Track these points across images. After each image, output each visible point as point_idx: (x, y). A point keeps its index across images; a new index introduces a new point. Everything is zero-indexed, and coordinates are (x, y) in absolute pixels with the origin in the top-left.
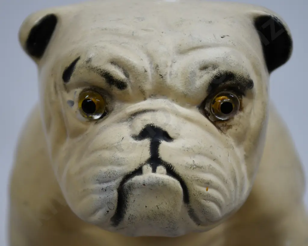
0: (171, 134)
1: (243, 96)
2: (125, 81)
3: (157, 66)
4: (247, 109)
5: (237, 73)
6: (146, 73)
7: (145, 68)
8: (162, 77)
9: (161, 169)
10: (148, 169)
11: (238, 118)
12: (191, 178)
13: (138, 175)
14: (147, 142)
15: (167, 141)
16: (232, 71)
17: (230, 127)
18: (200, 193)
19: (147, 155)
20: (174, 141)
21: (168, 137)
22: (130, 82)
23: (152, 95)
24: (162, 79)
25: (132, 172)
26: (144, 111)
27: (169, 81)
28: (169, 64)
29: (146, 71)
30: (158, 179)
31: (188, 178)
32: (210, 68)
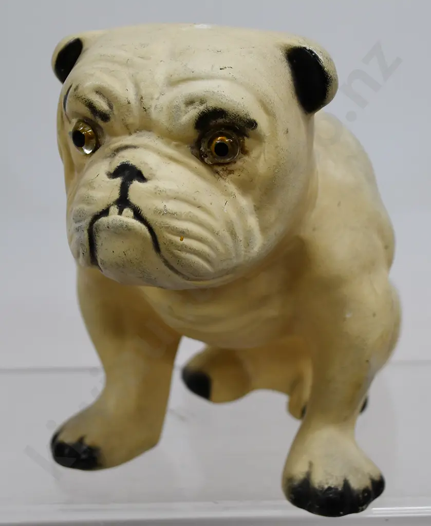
0: (145, 175)
1: (245, 138)
2: (108, 113)
3: (142, 98)
4: (254, 154)
5: (231, 110)
6: (129, 105)
7: (129, 99)
8: (146, 110)
9: (128, 212)
10: (114, 210)
11: (242, 163)
12: (160, 224)
13: (104, 216)
14: (118, 181)
15: (140, 181)
16: (222, 108)
17: (231, 172)
18: (171, 242)
19: (116, 195)
20: (149, 181)
21: (142, 178)
22: (113, 114)
23: (138, 130)
24: (145, 112)
25: (100, 213)
26: (126, 147)
27: (154, 114)
28: (156, 96)
29: (129, 103)
30: (121, 222)
31: (157, 224)
32: (197, 103)
